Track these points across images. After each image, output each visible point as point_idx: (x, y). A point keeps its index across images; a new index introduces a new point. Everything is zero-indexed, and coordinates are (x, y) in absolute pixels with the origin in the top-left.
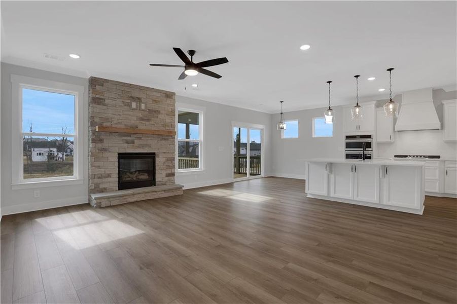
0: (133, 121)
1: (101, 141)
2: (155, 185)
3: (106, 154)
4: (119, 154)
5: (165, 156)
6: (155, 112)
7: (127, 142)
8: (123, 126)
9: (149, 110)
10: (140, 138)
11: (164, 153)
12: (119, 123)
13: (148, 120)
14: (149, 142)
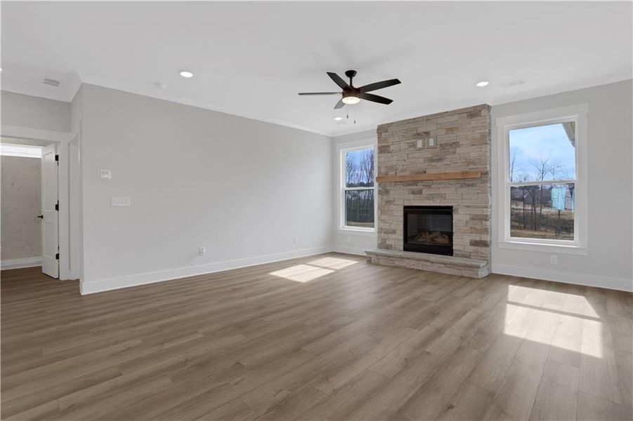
0: (420, 164)
1: (387, 192)
2: (452, 255)
3: (392, 207)
4: (405, 207)
5: (467, 213)
6: (451, 145)
7: (413, 193)
8: (407, 173)
9: (441, 145)
10: (429, 186)
11: (468, 207)
12: (403, 170)
13: (440, 160)
14: (443, 191)
